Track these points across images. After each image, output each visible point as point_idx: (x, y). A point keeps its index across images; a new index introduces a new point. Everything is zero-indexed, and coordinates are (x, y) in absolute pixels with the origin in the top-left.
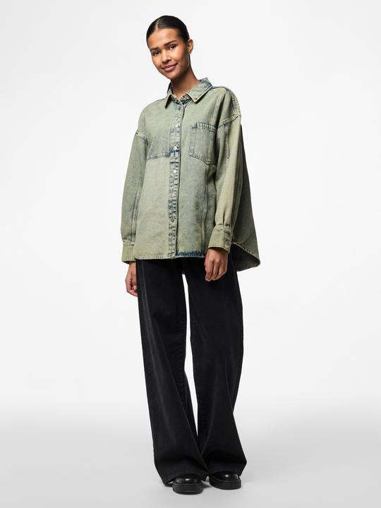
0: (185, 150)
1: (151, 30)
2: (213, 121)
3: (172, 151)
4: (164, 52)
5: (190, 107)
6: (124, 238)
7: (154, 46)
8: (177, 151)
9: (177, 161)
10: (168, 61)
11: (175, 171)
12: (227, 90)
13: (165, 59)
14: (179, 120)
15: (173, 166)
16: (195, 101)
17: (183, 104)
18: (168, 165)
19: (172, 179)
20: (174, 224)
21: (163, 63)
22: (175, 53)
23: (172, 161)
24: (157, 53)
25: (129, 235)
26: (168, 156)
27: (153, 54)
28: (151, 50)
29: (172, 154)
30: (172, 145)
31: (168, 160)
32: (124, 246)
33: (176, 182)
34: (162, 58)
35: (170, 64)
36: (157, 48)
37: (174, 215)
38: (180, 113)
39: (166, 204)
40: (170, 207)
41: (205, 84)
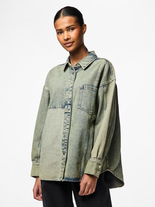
0: (75, 104)
1: (57, 17)
2: (96, 84)
3: (66, 104)
4: (66, 32)
5: (80, 73)
6: (33, 160)
7: (59, 28)
8: (70, 104)
9: (69, 111)
10: (68, 39)
11: (68, 119)
12: (107, 61)
13: (66, 38)
14: (72, 82)
15: (66, 115)
16: (84, 68)
17: (76, 70)
18: (64, 114)
19: (65, 124)
20: (65, 156)
21: (65, 40)
22: (73, 34)
23: (66, 111)
24: (61, 33)
25: (36, 158)
26: (63, 107)
27: (58, 33)
28: (56, 31)
29: (66, 107)
30: (66, 100)
31: (63, 111)
32: (33, 165)
33: (68, 127)
34: (64, 37)
35: (69, 41)
36: (61, 30)
37: (65, 150)
38: (73, 76)
39: (61, 142)
40: (63, 145)
41: (92, 56)
